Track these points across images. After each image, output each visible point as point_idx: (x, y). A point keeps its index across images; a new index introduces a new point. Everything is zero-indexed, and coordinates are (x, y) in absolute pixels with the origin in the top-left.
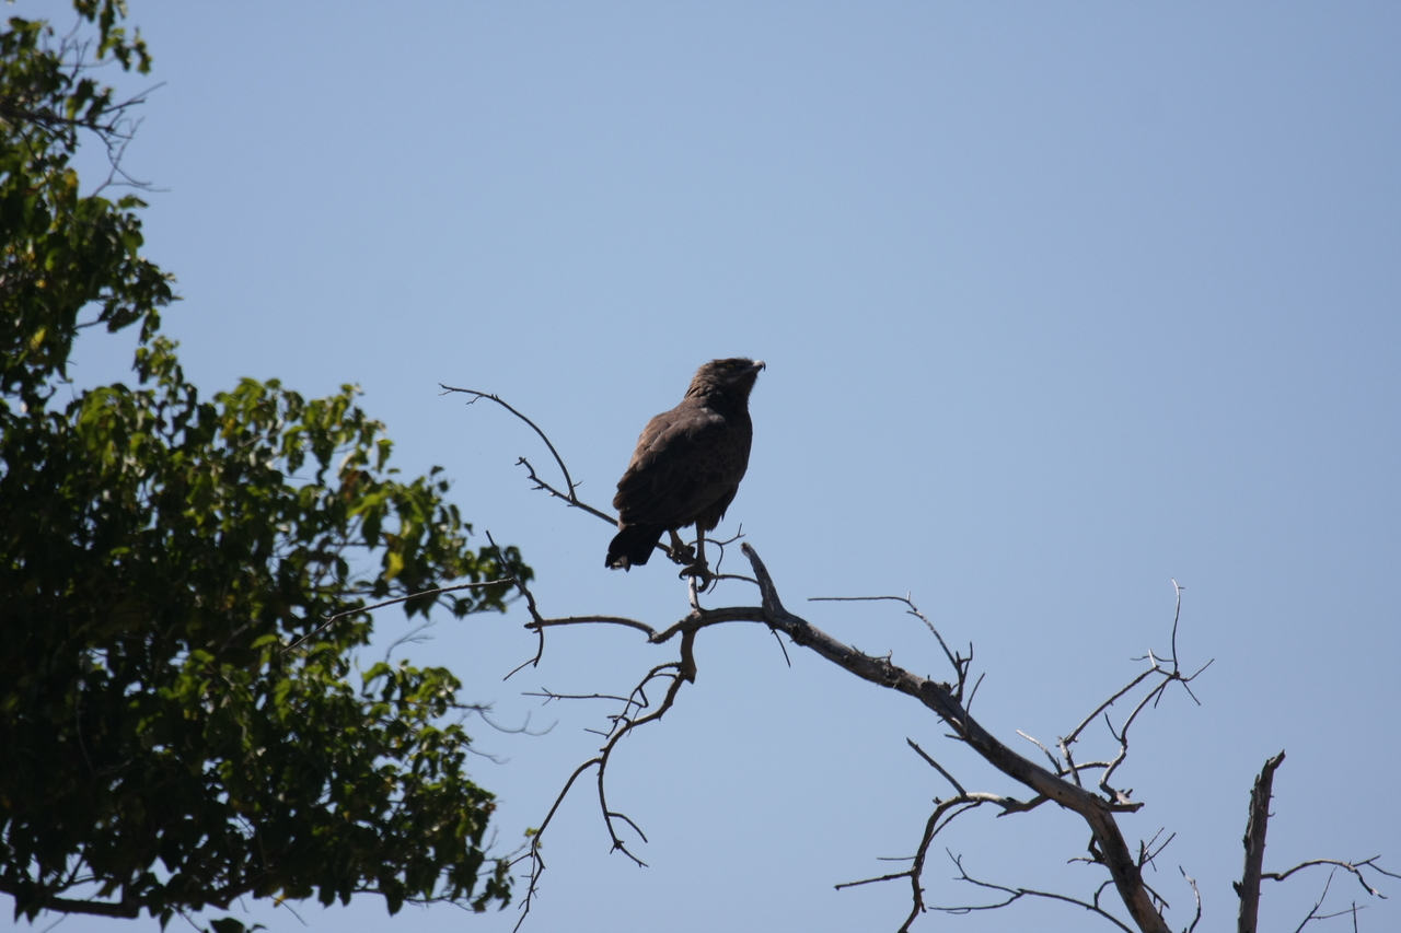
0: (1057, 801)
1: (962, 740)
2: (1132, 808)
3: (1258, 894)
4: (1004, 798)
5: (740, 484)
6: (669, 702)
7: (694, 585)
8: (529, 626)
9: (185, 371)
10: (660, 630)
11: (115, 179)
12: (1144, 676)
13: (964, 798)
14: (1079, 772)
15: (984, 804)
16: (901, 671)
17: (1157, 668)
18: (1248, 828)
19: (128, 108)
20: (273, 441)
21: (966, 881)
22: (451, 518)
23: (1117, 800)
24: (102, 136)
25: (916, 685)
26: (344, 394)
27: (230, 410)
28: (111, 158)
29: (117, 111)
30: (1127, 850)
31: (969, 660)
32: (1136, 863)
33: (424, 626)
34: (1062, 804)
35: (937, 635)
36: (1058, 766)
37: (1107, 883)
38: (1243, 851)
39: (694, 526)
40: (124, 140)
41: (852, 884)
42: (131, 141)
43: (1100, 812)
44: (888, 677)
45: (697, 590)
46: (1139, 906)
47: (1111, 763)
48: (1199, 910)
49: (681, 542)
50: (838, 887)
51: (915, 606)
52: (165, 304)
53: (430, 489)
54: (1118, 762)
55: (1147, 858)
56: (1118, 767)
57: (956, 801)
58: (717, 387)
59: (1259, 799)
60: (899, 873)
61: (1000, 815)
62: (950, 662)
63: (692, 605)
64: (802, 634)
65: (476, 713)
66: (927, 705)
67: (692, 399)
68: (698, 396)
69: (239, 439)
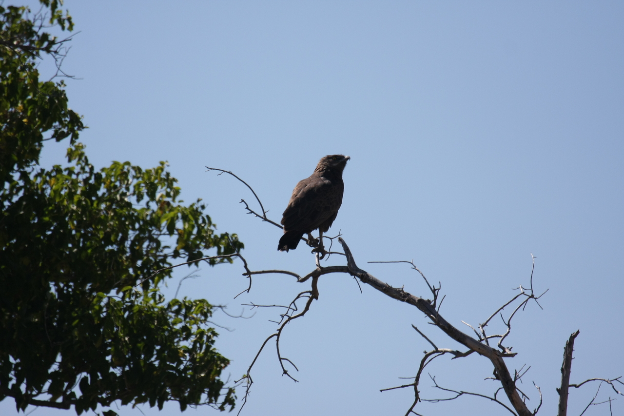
0: (478, 352)
1: (436, 325)
2: (512, 355)
3: (568, 394)
4: (455, 351)
5: (339, 211)
6: (307, 309)
7: (318, 256)
8: (244, 275)
9: (89, 158)
10: (302, 276)
11: (59, 74)
12: (517, 296)
13: (437, 351)
14: (488, 340)
15: (446, 353)
16: (408, 294)
17: (523, 293)
18: (563, 364)
19: (64, 43)
20: (128, 189)
21: (437, 388)
22: (207, 221)
23: (505, 352)
24: (52, 55)
25: (415, 301)
26: (160, 166)
27: (108, 176)
28: (57, 65)
29: (60, 44)
30: (509, 374)
31: (439, 289)
32: (513, 380)
33: (196, 271)
34: (480, 354)
35: (425, 278)
36: (480, 337)
37: (500, 389)
38: (561, 374)
39: (318, 229)
40: (62, 57)
41: (387, 390)
42: (66, 57)
43: (497, 357)
44: (403, 297)
45: (320, 258)
46: (514, 398)
47: (503, 335)
48: (541, 401)
49: (313, 237)
50: (381, 391)
51: (415, 265)
52: (81, 130)
53: (197, 208)
54: (506, 335)
55: (518, 377)
56: (506, 337)
57: (434, 352)
58: (328, 168)
59: (568, 352)
60: (408, 384)
61: (453, 359)
62: (430, 290)
63: (317, 265)
64: (365, 278)
65: (220, 309)
66: (419, 309)
67: (317, 173)
68: (320, 171)
69: (112, 188)
